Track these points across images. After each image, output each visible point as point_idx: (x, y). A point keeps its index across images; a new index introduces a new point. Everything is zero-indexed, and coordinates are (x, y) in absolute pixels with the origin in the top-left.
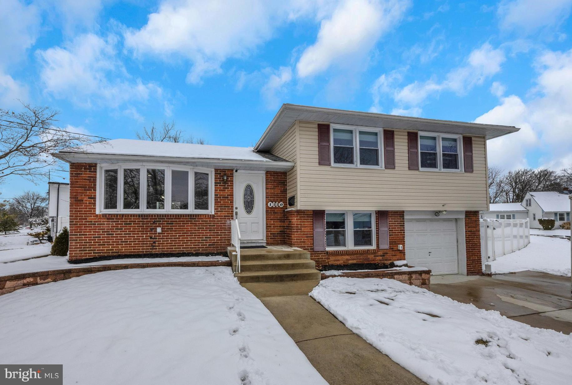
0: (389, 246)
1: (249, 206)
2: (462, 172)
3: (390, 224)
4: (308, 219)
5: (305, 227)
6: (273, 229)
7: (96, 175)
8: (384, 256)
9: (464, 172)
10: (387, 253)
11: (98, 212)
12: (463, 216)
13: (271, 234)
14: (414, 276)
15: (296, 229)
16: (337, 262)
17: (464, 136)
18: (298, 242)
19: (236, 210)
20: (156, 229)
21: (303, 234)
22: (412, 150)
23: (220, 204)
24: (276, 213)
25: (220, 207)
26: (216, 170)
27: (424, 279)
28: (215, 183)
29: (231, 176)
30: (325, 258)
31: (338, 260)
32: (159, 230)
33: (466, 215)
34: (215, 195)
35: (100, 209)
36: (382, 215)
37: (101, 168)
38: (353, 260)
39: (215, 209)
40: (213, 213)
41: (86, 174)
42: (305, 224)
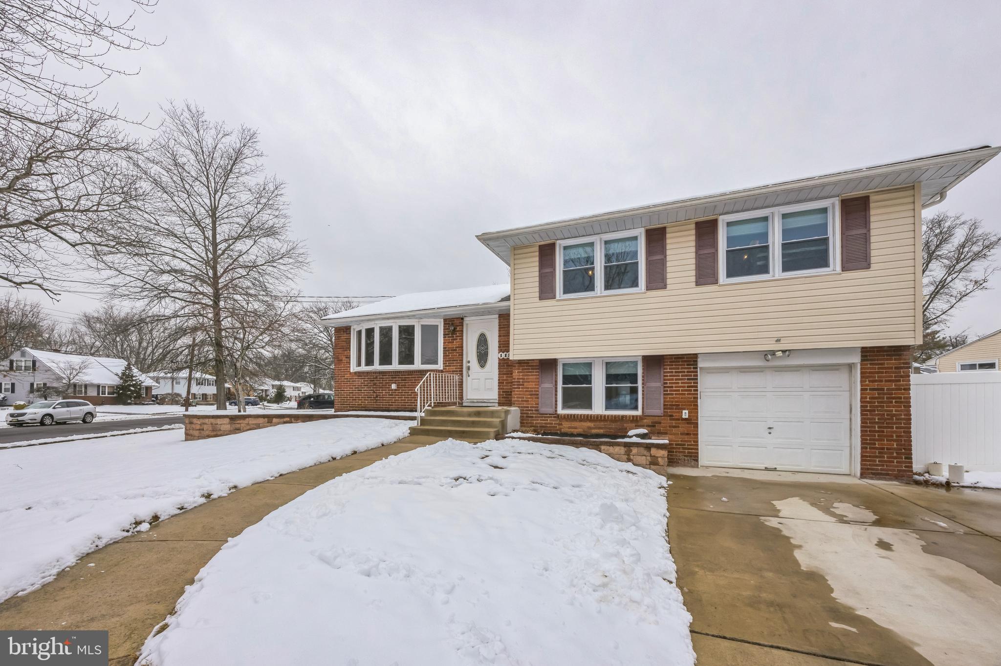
0: (662, 412)
1: (482, 358)
2: (835, 272)
3: (665, 376)
4: (533, 372)
5: (529, 382)
6: (506, 386)
7: (350, 336)
8: (654, 426)
9: (841, 272)
10: (660, 423)
11: (352, 371)
12: (856, 359)
13: (503, 392)
14: (635, 450)
15: (517, 385)
16: (572, 430)
17: (843, 198)
18: (519, 401)
19: (468, 365)
20: (391, 385)
21: (526, 391)
22: (702, 252)
23: (449, 358)
24: (509, 366)
25: (448, 361)
26: (445, 320)
27: (654, 456)
28: (444, 335)
29: (460, 326)
30: (555, 424)
31: (575, 428)
32: (394, 386)
33: (862, 356)
34: (444, 348)
35: (354, 368)
36: (653, 362)
37: (354, 329)
38: (600, 428)
39: (444, 364)
40: (442, 368)
41: (344, 337)
42: (528, 379)
